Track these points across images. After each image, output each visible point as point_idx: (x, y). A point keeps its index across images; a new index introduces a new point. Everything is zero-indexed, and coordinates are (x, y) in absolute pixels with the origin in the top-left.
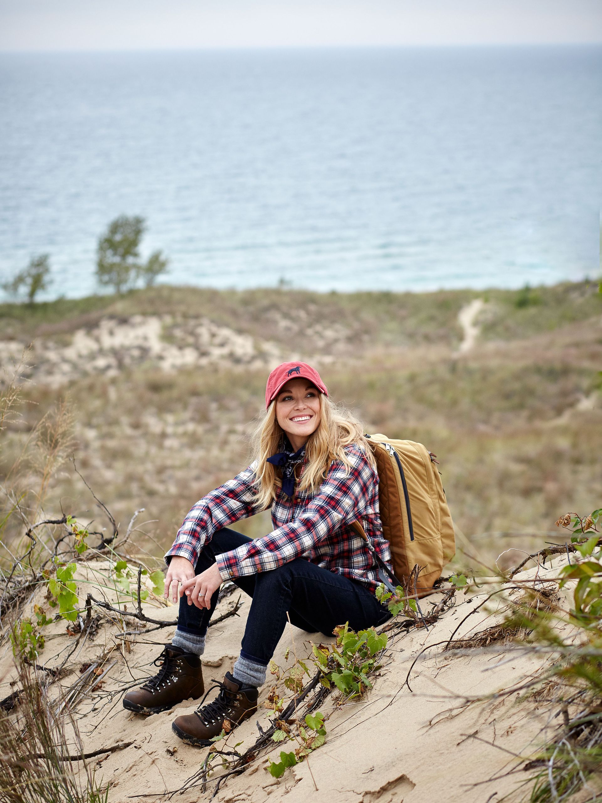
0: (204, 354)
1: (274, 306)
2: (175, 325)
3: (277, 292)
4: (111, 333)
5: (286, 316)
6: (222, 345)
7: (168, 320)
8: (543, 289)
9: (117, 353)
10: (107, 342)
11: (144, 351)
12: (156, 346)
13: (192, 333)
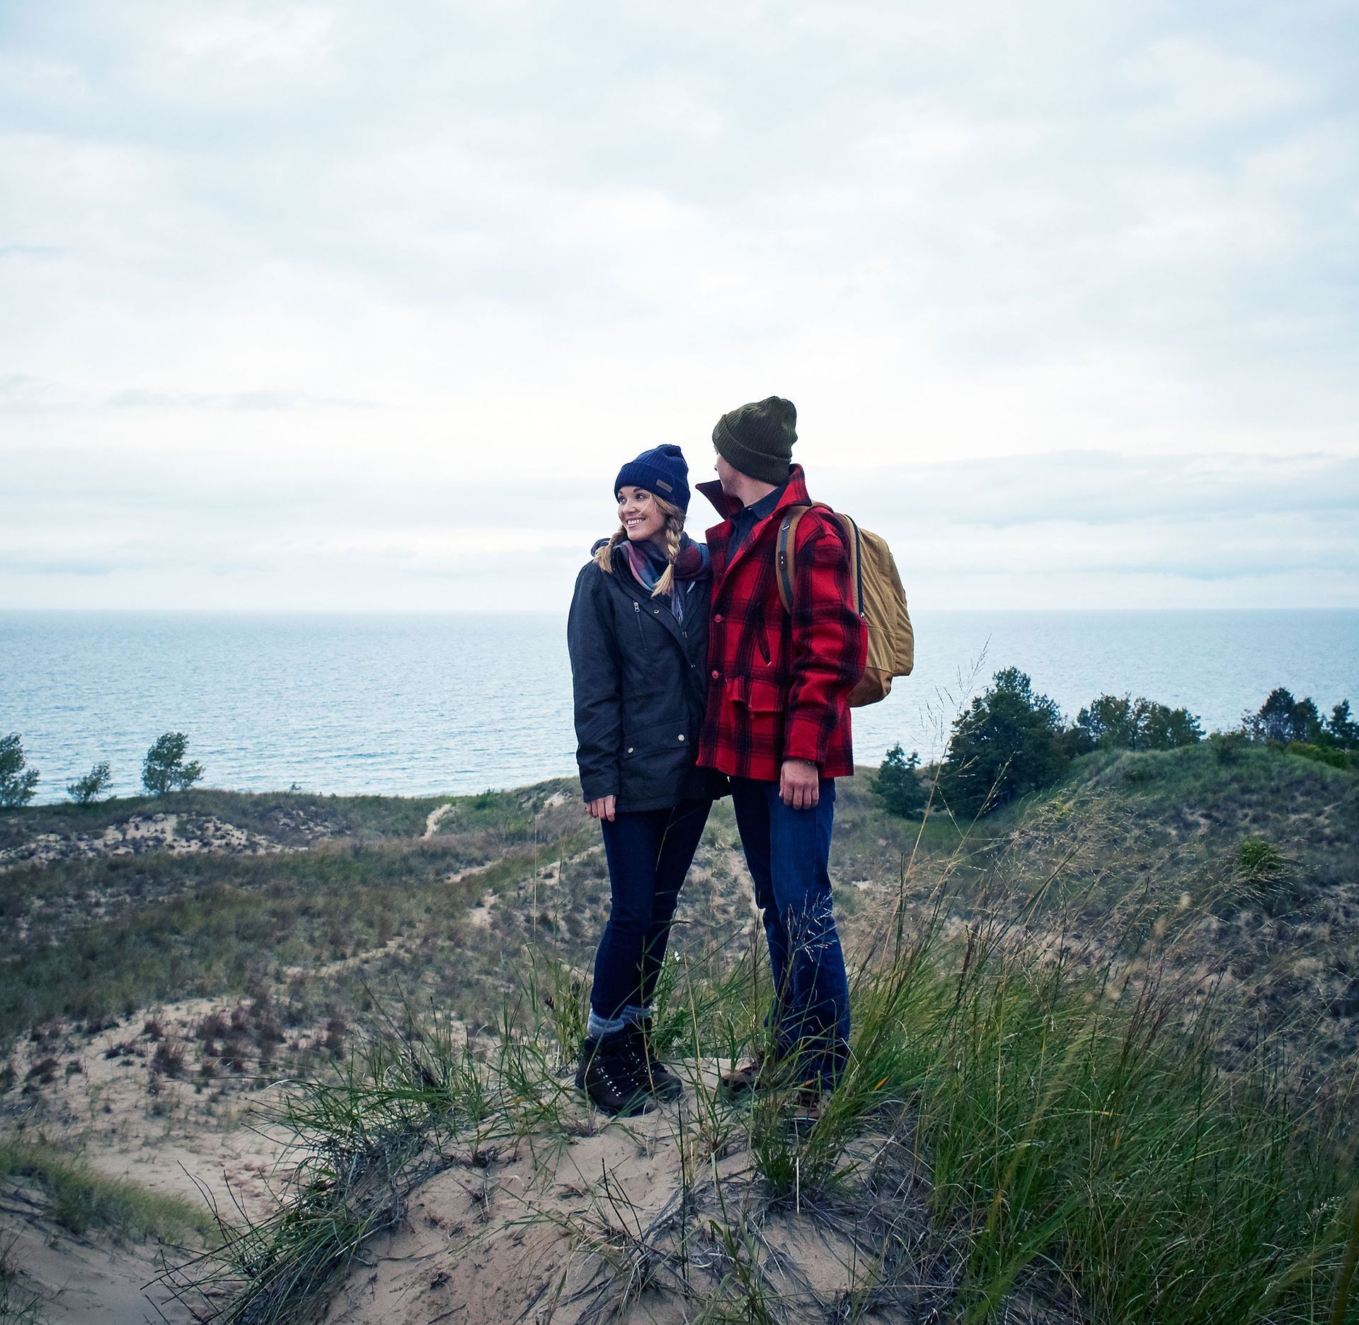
0: (205, 845)
1: (278, 807)
2: (188, 822)
3: (287, 796)
4: (137, 828)
5: (287, 815)
6: (223, 837)
7: (185, 816)
8: (503, 794)
9: (135, 843)
10: (132, 833)
11: (159, 841)
12: (169, 837)
13: (201, 828)
